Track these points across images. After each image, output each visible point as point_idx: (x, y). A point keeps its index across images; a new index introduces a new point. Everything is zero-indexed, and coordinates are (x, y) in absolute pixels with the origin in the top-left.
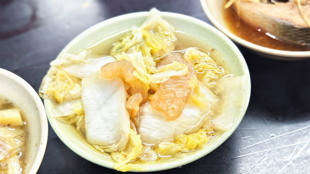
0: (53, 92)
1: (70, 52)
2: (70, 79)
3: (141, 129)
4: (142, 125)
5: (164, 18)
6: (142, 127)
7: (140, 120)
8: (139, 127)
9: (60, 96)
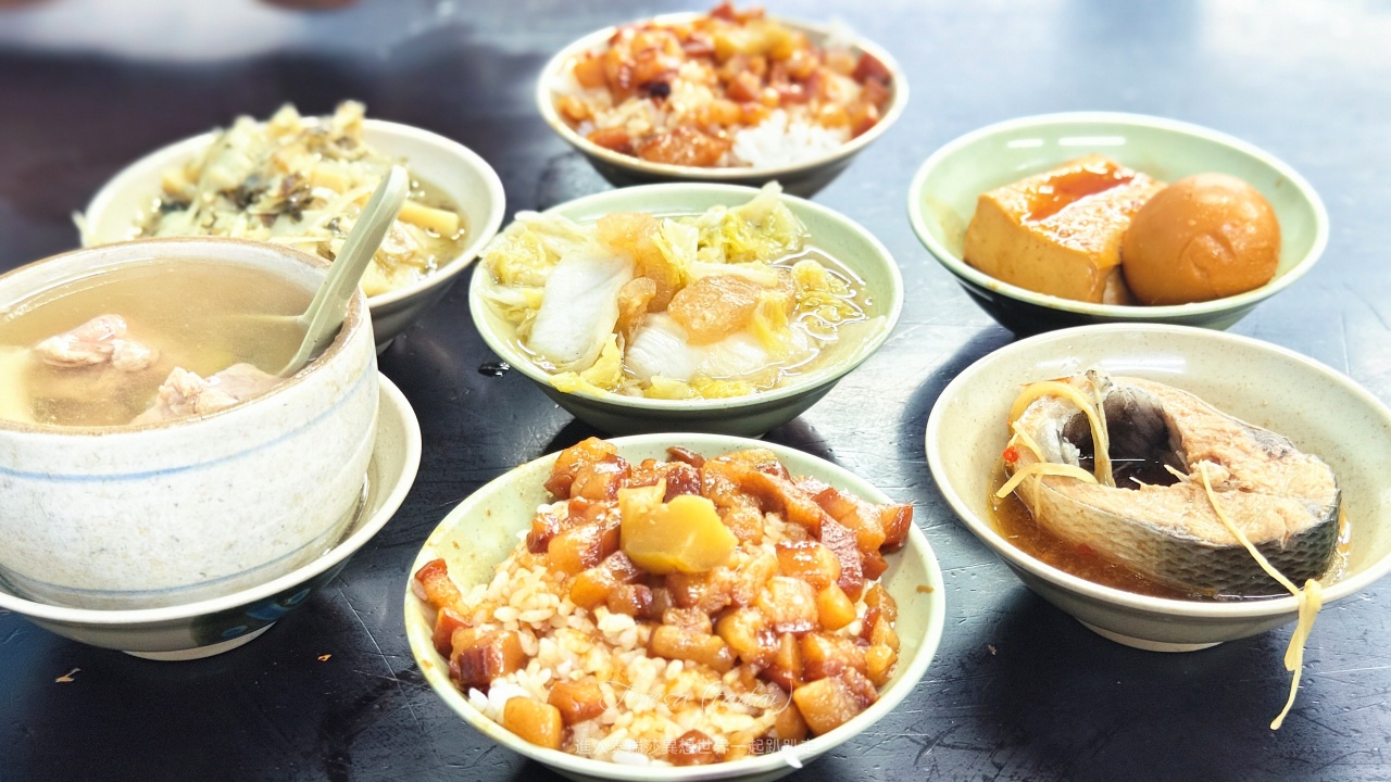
0: (500, 257)
1: (564, 214)
2: (543, 252)
3: (633, 350)
4: (637, 342)
5: (788, 205)
6: (636, 347)
7: (638, 334)
8: (631, 345)
9: (509, 269)
